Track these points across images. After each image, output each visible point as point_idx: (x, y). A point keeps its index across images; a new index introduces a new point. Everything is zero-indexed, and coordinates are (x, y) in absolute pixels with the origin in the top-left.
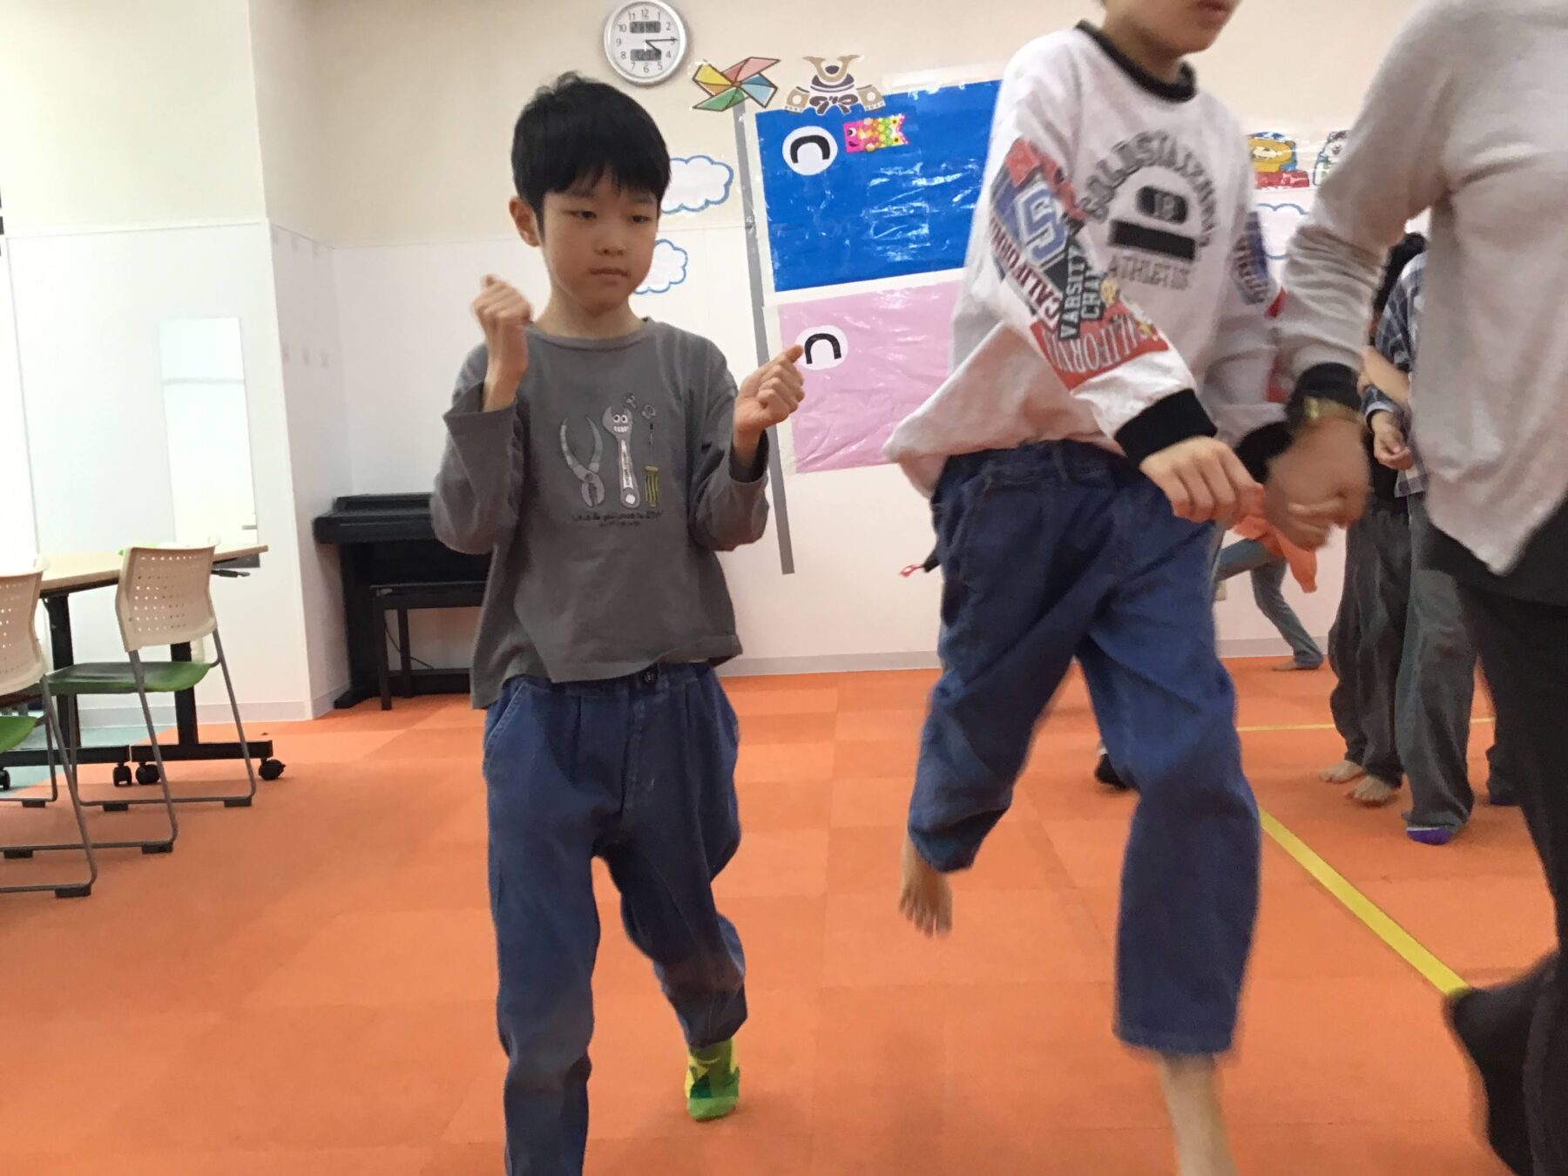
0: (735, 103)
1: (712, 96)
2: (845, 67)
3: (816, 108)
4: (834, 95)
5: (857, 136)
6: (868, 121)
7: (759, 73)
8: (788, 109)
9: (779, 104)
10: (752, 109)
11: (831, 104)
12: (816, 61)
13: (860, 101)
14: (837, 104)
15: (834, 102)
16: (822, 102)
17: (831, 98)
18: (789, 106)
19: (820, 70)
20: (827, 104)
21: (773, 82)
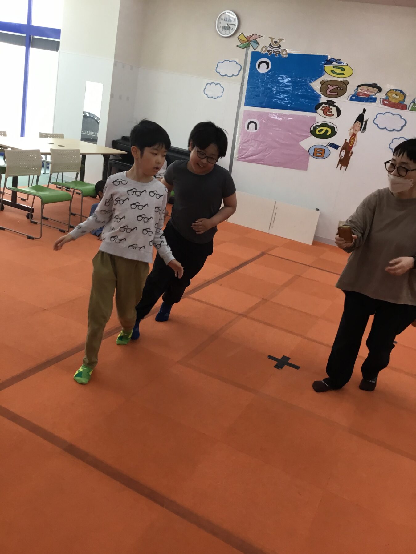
0: (247, 47)
1: (242, 44)
2: (280, 42)
3: (269, 53)
4: (274, 50)
7: (255, 39)
8: (261, 52)
9: (259, 50)
10: (251, 50)
11: (273, 53)
12: (272, 39)
13: (281, 54)
15: (274, 52)
17: (273, 51)
20: (272, 52)
21: (259, 43)
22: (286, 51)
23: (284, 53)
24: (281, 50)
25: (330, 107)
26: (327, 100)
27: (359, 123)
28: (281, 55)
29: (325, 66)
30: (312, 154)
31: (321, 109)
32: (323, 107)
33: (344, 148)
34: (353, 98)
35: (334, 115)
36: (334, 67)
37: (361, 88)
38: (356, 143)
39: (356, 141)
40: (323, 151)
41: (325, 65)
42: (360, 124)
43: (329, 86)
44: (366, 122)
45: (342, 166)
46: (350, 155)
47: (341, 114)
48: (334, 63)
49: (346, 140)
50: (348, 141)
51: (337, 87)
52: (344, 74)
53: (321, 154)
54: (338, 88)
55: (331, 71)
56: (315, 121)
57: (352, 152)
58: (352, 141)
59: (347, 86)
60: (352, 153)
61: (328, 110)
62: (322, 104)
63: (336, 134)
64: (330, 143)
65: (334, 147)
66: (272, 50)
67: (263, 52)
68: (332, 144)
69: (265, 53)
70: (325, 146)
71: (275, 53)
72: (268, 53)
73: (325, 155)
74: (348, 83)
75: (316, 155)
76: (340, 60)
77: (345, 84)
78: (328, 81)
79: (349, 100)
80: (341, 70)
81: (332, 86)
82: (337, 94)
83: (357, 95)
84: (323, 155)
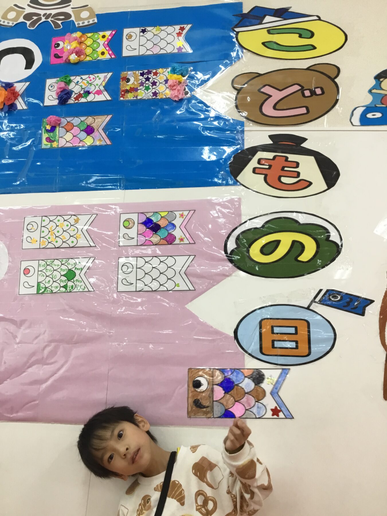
4: (49, 12)
13: (73, 18)
15: (47, 18)
16: (35, 18)
17: (45, 14)
20: (39, 20)
22: (91, 10)
23: (85, 14)
24: (72, 8)
25: (287, 158)
26: (271, 137)
29: (238, 33)
30: (254, 347)
31: (254, 171)
32: (259, 161)
34: (370, 116)
35: (310, 184)
36: (269, 32)
43: (267, 90)
47: (338, 175)
48: (268, 19)
51: (300, 88)
52: (314, 48)
53: (293, 345)
54: (302, 90)
55: (263, 44)
56: (238, 215)
59: (336, 80)
61: (283, 169)
62: (253, 151)
63: (338, 252)
64: (321, 290)
65: (344, 306)
66: (42, 12)
67: (10, 22)
68: (331, 293)
69: (15, 23)
70: (306, 306)
71: (51, 20)
72: (28, 23)
73: (312, 346)
74: (338, 69)
75: (275, 351)
76: (289, 9)
77: (329, 77)
78: (260, 75)
79: (359, 124)
80: (298, 35)
81: (281, 89)
82: (304, 110)
83: (383, 104)
84: (303, 348)
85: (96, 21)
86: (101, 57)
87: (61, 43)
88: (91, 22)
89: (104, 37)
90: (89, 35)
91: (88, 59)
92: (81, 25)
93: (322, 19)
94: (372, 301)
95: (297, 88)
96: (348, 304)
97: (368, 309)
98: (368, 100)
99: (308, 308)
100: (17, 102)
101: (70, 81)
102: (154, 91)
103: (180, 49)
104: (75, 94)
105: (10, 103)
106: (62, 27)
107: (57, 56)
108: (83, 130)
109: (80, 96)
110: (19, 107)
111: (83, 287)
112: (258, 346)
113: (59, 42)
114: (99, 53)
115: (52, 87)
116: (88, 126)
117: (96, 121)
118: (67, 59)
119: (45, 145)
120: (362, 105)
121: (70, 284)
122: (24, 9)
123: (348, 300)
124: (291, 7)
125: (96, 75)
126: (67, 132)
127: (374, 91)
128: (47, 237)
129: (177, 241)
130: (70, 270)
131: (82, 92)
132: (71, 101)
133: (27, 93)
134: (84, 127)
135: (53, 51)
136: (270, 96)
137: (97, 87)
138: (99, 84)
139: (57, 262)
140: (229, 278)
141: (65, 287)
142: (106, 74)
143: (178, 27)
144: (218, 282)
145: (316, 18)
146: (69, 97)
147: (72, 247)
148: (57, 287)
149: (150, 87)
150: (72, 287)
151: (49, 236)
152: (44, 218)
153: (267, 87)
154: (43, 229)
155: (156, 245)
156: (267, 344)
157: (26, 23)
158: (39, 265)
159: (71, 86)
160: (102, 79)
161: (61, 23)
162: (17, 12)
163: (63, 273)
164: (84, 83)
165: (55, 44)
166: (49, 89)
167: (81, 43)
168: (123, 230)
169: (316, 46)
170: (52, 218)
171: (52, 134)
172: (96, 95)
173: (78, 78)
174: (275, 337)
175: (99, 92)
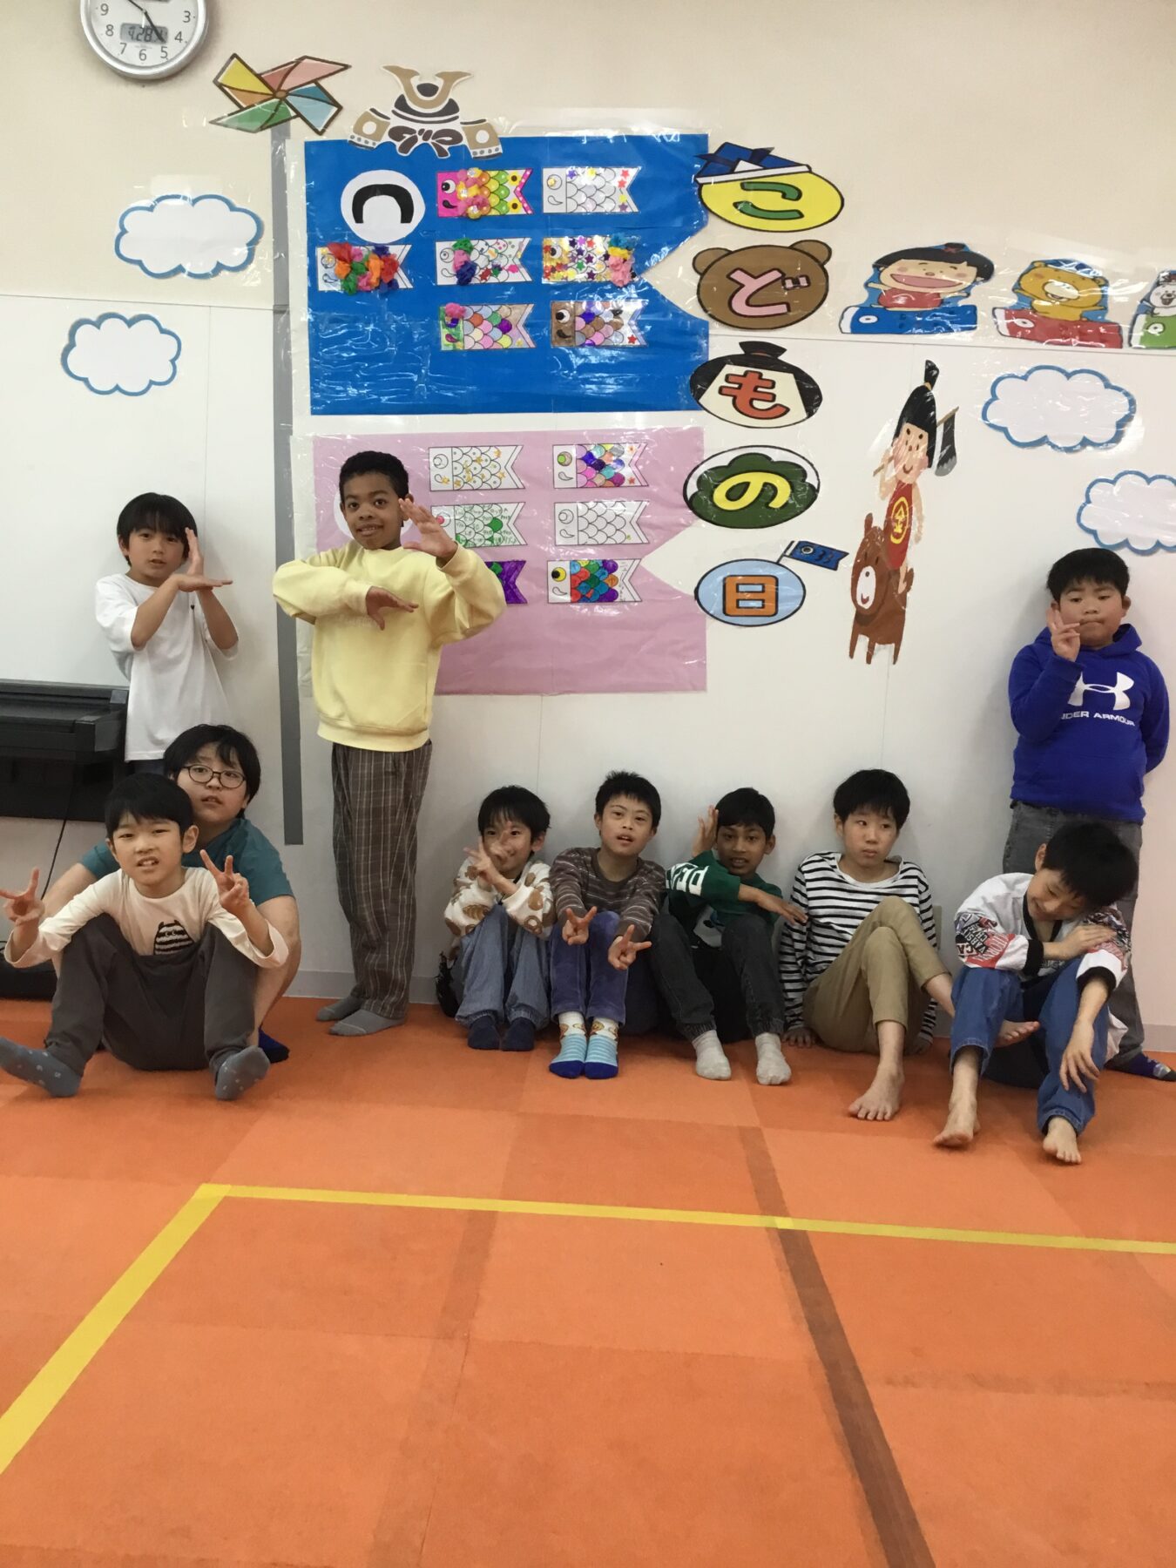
0: (275, 122)
1: (242, 109)
2: (446, 90)
4: (427, 127)
5: (455, 192)
6: (474, 173)
7: (315, 81)
8: (355, 140)
9: (341, 130)
10: (300, 133)
11: (420, 141)
12: (405, 74)
14: (430, 141)
15: (426, 138)
16: (407, 136)
17: (421, 131)
18: (357, 136)
19: (408, 88)
20: (414, 140)
21: (336, 97)
22: (490, 129)
23: (482, 137)
24: (462, 123)
25: (761, 375)
26: (743, 345)
27: (915, 433)
28: (465, 146)
29: (701, 185)
30: (716, 608)
31: (721, 391)
32: (727, 378)
33: (864, 559)
34: (863, 320)
35: (788, 410)
36: (743, 187)
37: (894, 268)
38: (920, 526)
39: (921, 519)
40: (770, 587)
41: (701, 180)
42: (921, 437)
43: (738, 276)
44: (950, 422)
45: (877, 645)
46: (902, 587)
47: (820, 399)
48: (743, 165)
49: (869, 520)
50: (879, 523)
51: (780, 275)
52: (801, 216)
53: (759, 604)
54: (783, 279)
55: (736, 205)
56: (700, 450)
57: (912, 570)
58: (900, 518)
59: (826, 266)
60: (910, 577)
61: (755, 390)
62: (720, 363)
63: (815, 498)
64: (792, 542)
65: (817, 560)
66: (417, 127)
67: (369, 140)
68: (803, 545)
69: (378, 143)
70: (775, 561)
71: (433, 143)
72: (398, 144)
73: (780, 605)
74: (830, 251)
75: (739, 612)
76: (770, 152)
77: (816, 260)
78: (730, 253)
79: (849, 330)
80: (780, 194)
81: (756, 275)
82: (782, 309)
83: (880, 304)
84: (770, 605)
85: (501, 151)
86: (512, 212)
87: (451, 183)
88: (494, 152)
89: (514, 178)
90: (493, 173)
91: (494, 213)
92: (479, 155)
93: (813, 170)
94: (845, 554)
95: (775, 275)
96: (821, 557)
97: (842, 563)
98: (862, 297)
99: (777, 563)
100: (396, 277)
101: (472, 248)
102: (589, 270)
103: (623, 207)
104: (481, 269)
105: (387, 280)
106: (449, 155)
107: (447, 205)
108: (496, 326)
109: (486, 273)
110: (401, 286)
111: (513, 540)
112: (721, 607)
113: (447, 181)
114: (510, 205)
115: (445, 255)
116: (503, 320)
117: (513, 312)
118: (465, 212)
119: (446, 345)
120: (855, 304)
121: (496, 536)
122: (388, 118)
123: (821, 553)
124: (772, 149)
125: (507, 240)
126: (475, 327)
127: (871, 285)
128: (461, 476)
129: (626, 483)
130: (495, 518)
131: (490, 267)
132: (476, 281)
133: (410, 263)
134: (497, 322)
135: (440, 197)
136: (742, 286)
137: (510, 259)
138: (513, 255)
139: (477, 508)
140: (688, 529)
141: (491, 539)
142: (521, 240)
143: (618, 171)
144: (677, 533)
145: (806, 169)
146: (473, 275)
147: (495, 489)
148: (481, 540)
149: (585, 265)
150: (500, 539)
151: (464, 474)
152: (455, 450)
153: (739, 272)
154: (455, 465)
155: (600, 487)
156: (731, 604)
157: (394, 145)
158: (455, 511)
159: (474, 256)
160: (517, 248)
161: (449, 149)
162: (378, 122)
163: (487, 522)
164: (491, 252)
165: (443, 185)
166: (442, 259)
167: (482, 186)
168: (558, 468)
169: (803, 212)
170: (465, 450)
171: (453, 330)
172: (510, 273)
173: (480, 244)
174: (740, 596)
175: (513, 269)
